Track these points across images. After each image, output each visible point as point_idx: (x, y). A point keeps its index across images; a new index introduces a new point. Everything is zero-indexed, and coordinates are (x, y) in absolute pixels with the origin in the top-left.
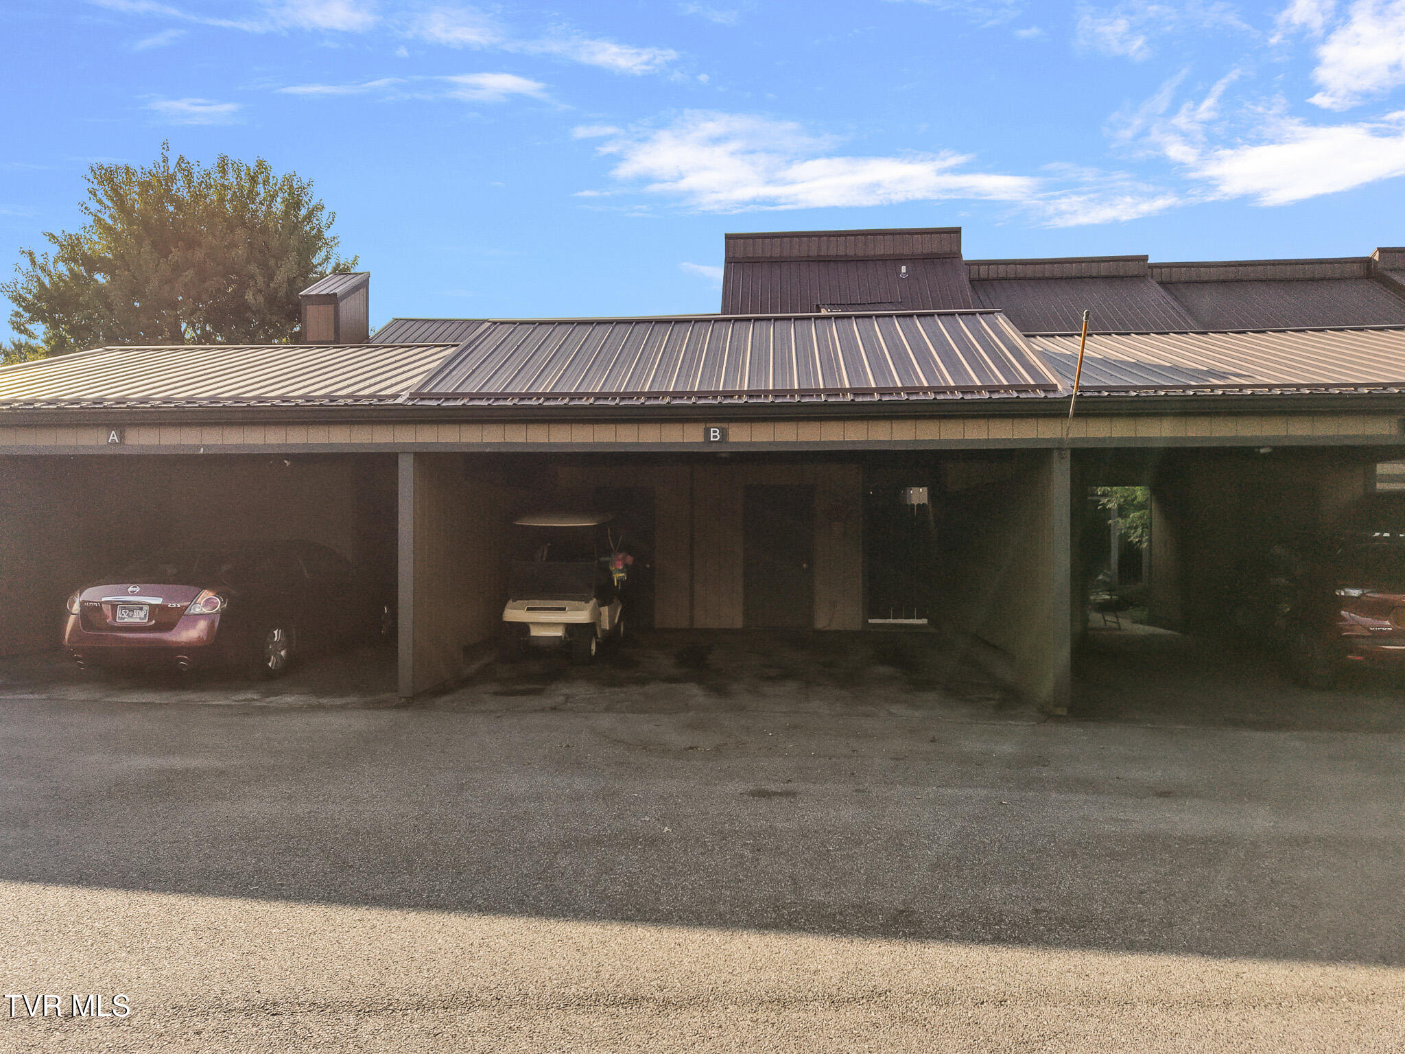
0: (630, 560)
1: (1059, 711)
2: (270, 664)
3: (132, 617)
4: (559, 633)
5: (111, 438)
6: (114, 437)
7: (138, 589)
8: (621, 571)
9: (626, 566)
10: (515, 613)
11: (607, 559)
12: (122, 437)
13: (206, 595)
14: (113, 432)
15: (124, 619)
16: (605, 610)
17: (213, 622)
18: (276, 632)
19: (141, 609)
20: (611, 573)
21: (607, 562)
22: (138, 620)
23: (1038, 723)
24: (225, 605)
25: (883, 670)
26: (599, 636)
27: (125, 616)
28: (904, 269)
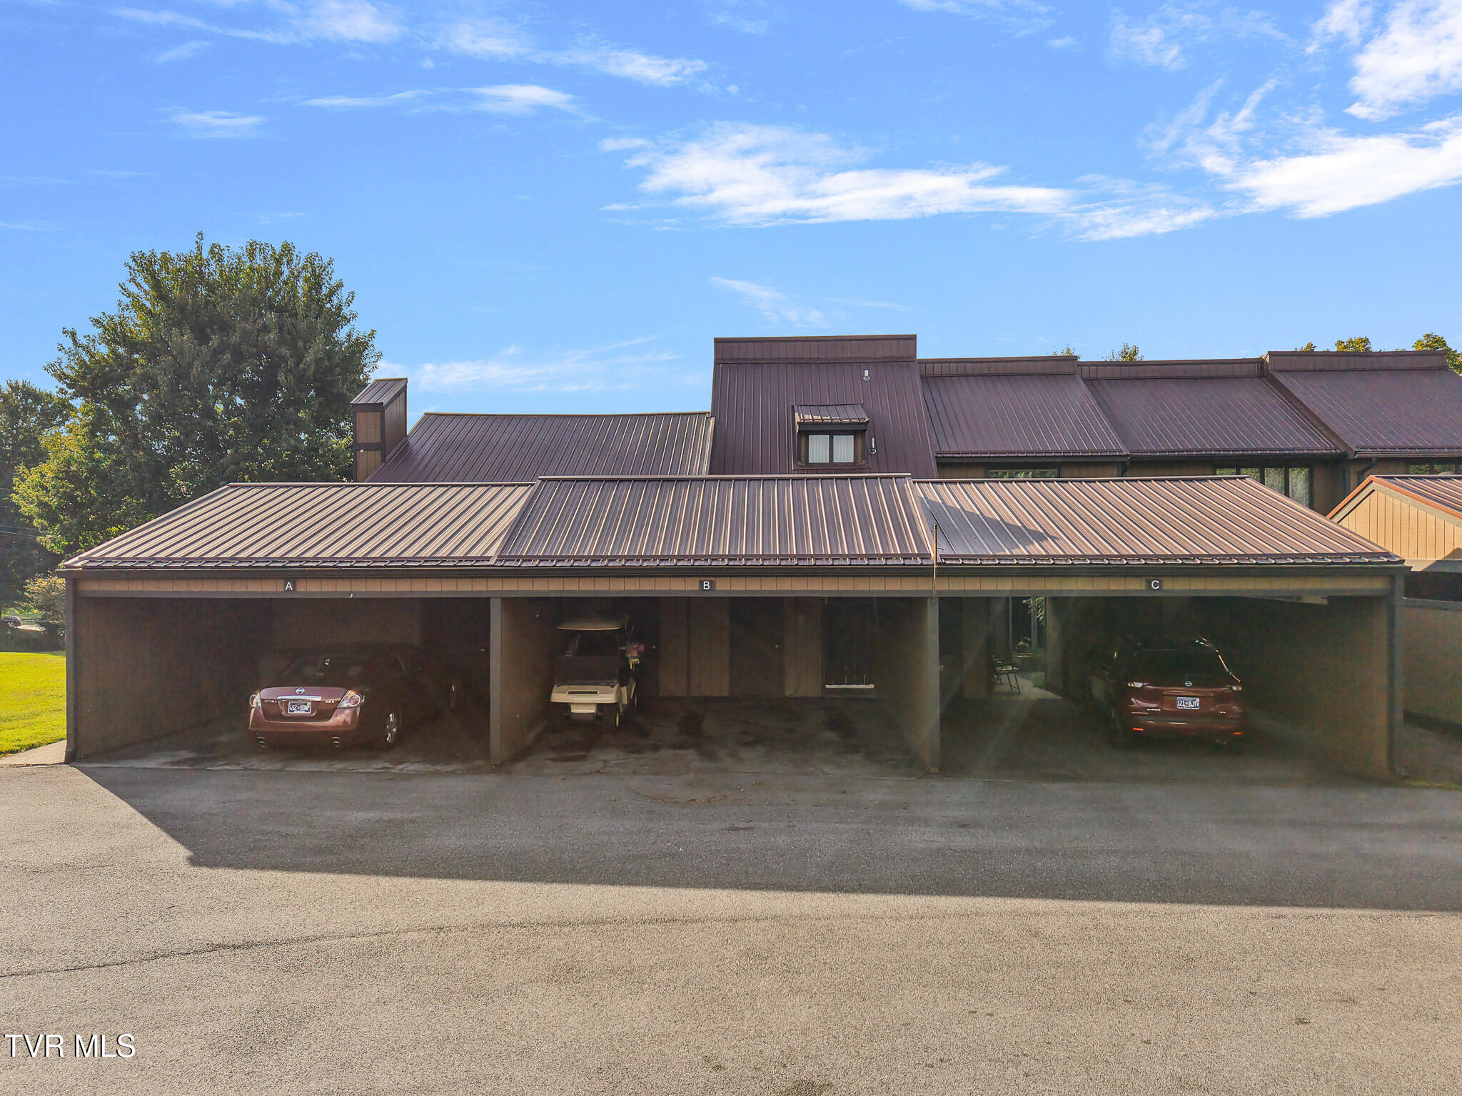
0: (642, 648)
1: (933, 770)
2: (388, 739)
3: (299, 710)
4: (592, 710)
5: (287, 587)
6: (289, 586)
7: (303, 691)
8: (635, 658)
9: (639, 653)
10: (559, 696)
11: (624, 648)
12: (294, 586)
13: (351, 693)
14: (289, 583)
15: (293, 711)
16: (624, 689)
17: (355, 712)
18: (391, 716)
19: (306, 704)
20: (627, 659)
21: (625, 651)
22: (304, 712)
23: (917, 779)
24: (363, 700)
25: (829, 735)
26: (621, 711)
27: (294, 709)
28: (866, 373)
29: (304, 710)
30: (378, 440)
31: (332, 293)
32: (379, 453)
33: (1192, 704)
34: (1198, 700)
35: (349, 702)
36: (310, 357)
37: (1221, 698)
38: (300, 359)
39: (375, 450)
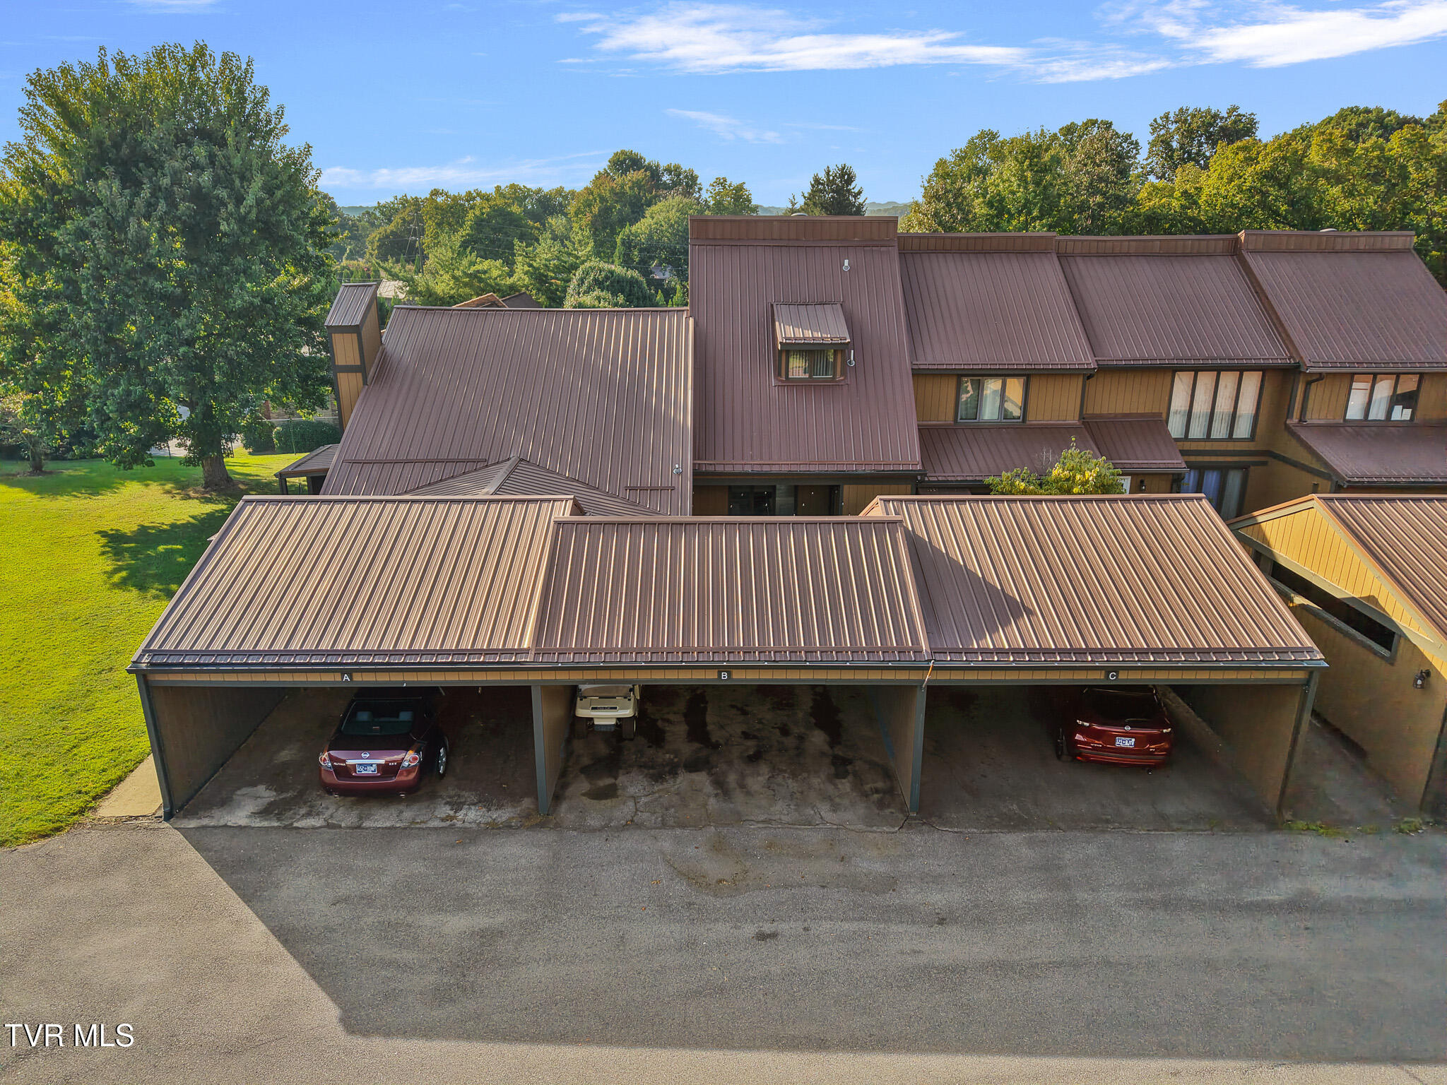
1: (912, 814)
3: (366, 770)
4: (613, 722)
5: (344, 678)
6: (346, 677)
7: (369, 756)
10: (583, 712)
12: (351, 677)
13: (410, 753)
14: (346, 675)
15: (362, 772)
19: (371, 766)
23: (899, 830)
24: (421, 757)
27: (362, 770)
28: (846, 262)
29: (370, 771)
30: (358, 363)
31: (258, 104)
32: (359, 375)
33: (1129, 743)
34: (1133, 740)
35: (409, 758)
36: (250, 200)
37: (1152, 739)
38: (239, 200)
39: (356, 372)
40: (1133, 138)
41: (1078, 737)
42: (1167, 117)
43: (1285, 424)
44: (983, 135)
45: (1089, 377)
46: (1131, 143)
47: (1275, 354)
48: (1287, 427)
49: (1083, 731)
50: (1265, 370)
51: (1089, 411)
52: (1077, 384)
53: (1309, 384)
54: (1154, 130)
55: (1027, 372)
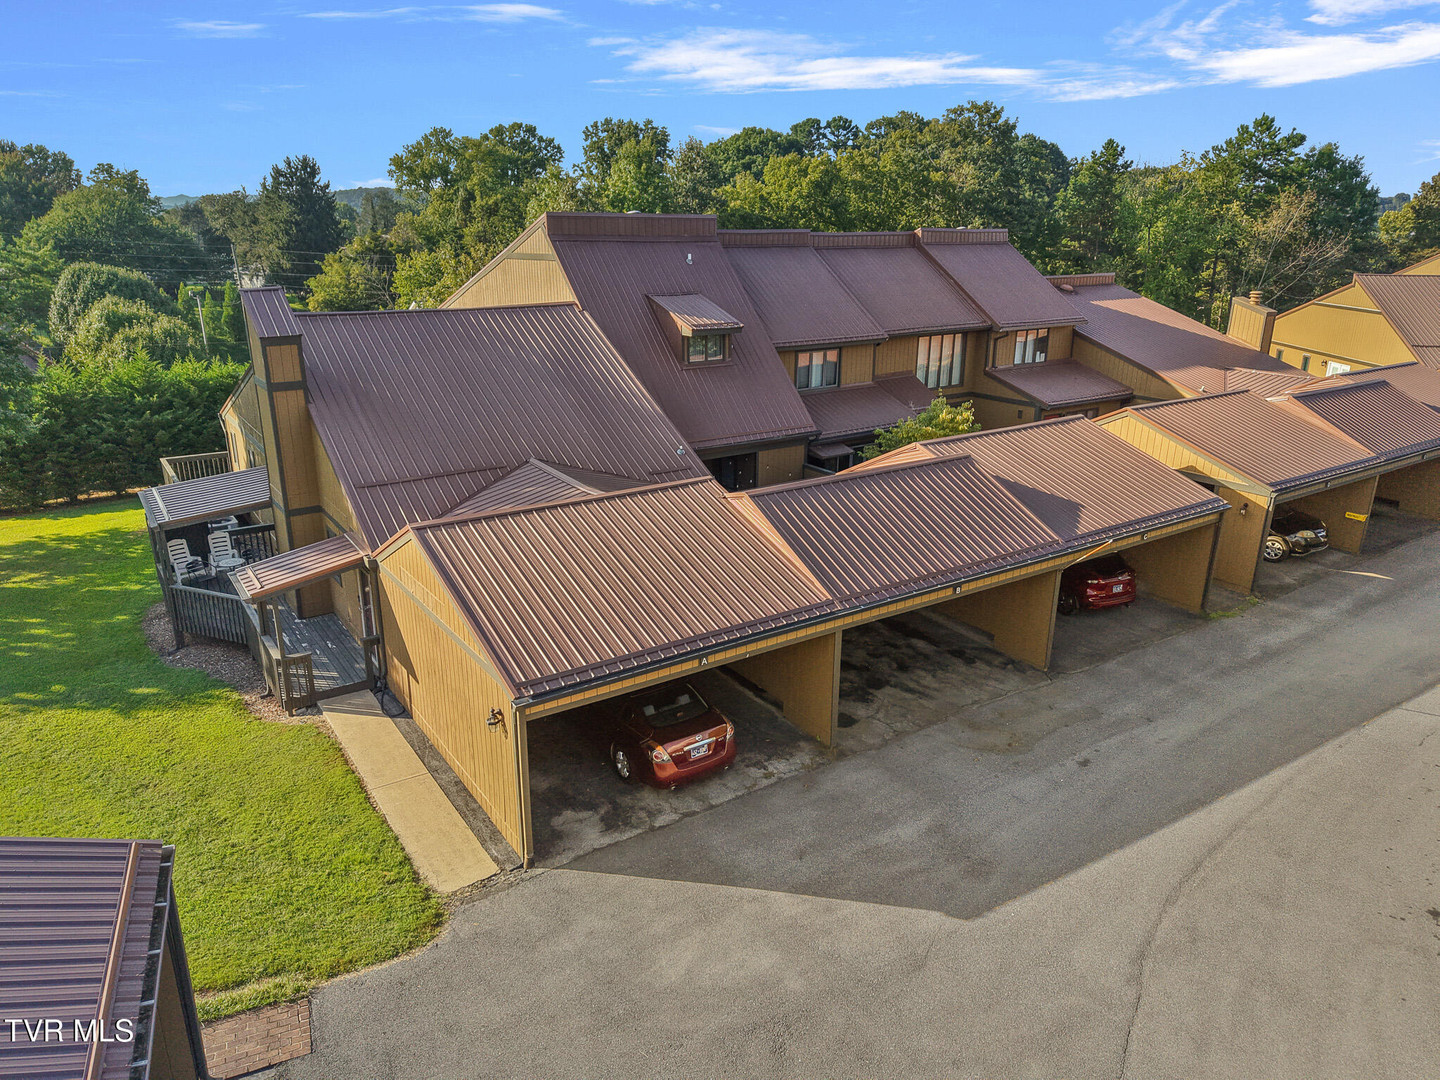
6: (704, 661)
12: (708, 660)
28: (690, 256)
29: (703, 752)
30: (298, 378)
39: (296, 389)
40: (556, 143)
41: (1090, 592)
42: (595, 125)
43: (984, 370)
44: (436, 132)
45: (878, 344)
46: (554, 147)
47: (973, 322)
48: (987, 374)
49: (1093, 587)
50: (965, 333)
51: (878, 372)
52: (870, 351)
53: (996, 340)
54: (587, 136)
55: (840, 345)
